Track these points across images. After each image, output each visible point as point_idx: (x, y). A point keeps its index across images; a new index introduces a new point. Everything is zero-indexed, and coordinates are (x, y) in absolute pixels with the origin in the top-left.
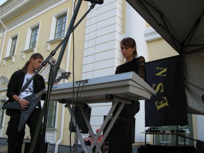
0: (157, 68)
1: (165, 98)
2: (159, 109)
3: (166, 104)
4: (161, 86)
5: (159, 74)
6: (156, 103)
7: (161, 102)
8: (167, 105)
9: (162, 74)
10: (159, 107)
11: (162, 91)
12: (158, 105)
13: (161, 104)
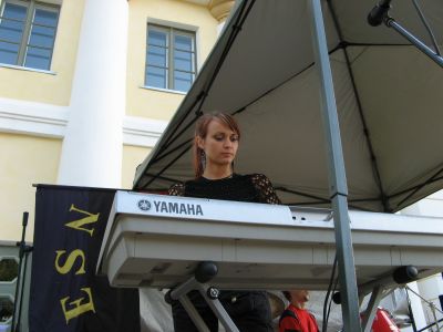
0: (72, 208)
1: (88, 290)
2: (70, 320)
3: (90, 306)
4: (79, 258)
5: (76, 225)
6: (63, 301)
7: (78, 302)
8: (92, 308)
9: (84, 226)
10: (70, 315)
11: (82, 271)
12: (69, 308)
13: (75, 306)
